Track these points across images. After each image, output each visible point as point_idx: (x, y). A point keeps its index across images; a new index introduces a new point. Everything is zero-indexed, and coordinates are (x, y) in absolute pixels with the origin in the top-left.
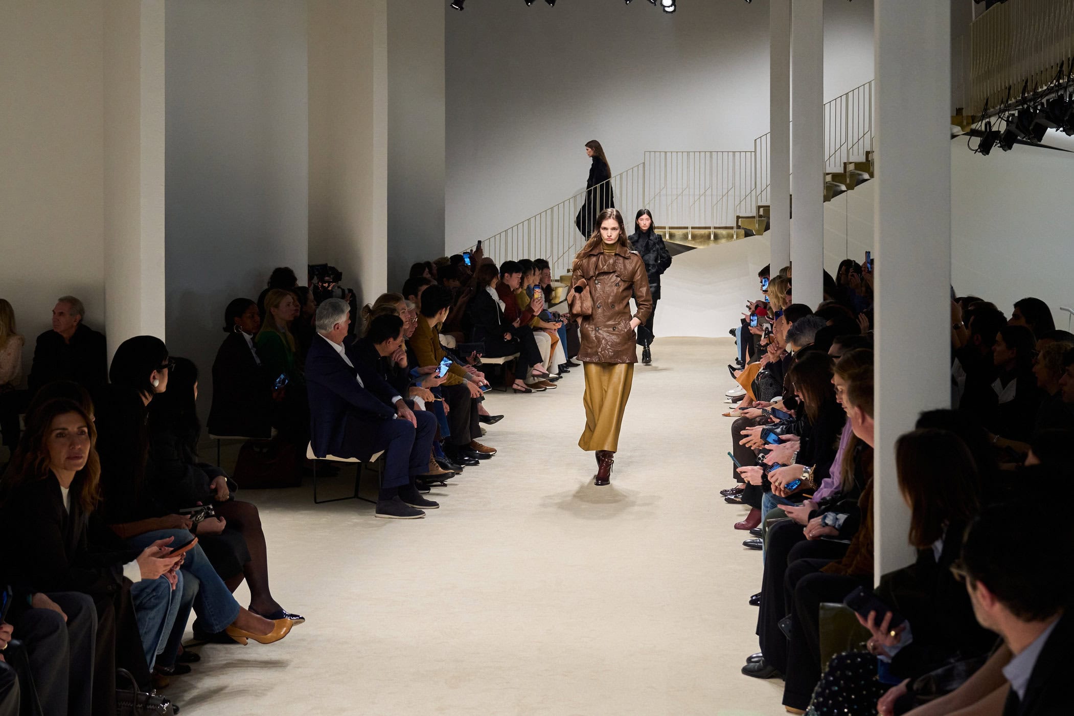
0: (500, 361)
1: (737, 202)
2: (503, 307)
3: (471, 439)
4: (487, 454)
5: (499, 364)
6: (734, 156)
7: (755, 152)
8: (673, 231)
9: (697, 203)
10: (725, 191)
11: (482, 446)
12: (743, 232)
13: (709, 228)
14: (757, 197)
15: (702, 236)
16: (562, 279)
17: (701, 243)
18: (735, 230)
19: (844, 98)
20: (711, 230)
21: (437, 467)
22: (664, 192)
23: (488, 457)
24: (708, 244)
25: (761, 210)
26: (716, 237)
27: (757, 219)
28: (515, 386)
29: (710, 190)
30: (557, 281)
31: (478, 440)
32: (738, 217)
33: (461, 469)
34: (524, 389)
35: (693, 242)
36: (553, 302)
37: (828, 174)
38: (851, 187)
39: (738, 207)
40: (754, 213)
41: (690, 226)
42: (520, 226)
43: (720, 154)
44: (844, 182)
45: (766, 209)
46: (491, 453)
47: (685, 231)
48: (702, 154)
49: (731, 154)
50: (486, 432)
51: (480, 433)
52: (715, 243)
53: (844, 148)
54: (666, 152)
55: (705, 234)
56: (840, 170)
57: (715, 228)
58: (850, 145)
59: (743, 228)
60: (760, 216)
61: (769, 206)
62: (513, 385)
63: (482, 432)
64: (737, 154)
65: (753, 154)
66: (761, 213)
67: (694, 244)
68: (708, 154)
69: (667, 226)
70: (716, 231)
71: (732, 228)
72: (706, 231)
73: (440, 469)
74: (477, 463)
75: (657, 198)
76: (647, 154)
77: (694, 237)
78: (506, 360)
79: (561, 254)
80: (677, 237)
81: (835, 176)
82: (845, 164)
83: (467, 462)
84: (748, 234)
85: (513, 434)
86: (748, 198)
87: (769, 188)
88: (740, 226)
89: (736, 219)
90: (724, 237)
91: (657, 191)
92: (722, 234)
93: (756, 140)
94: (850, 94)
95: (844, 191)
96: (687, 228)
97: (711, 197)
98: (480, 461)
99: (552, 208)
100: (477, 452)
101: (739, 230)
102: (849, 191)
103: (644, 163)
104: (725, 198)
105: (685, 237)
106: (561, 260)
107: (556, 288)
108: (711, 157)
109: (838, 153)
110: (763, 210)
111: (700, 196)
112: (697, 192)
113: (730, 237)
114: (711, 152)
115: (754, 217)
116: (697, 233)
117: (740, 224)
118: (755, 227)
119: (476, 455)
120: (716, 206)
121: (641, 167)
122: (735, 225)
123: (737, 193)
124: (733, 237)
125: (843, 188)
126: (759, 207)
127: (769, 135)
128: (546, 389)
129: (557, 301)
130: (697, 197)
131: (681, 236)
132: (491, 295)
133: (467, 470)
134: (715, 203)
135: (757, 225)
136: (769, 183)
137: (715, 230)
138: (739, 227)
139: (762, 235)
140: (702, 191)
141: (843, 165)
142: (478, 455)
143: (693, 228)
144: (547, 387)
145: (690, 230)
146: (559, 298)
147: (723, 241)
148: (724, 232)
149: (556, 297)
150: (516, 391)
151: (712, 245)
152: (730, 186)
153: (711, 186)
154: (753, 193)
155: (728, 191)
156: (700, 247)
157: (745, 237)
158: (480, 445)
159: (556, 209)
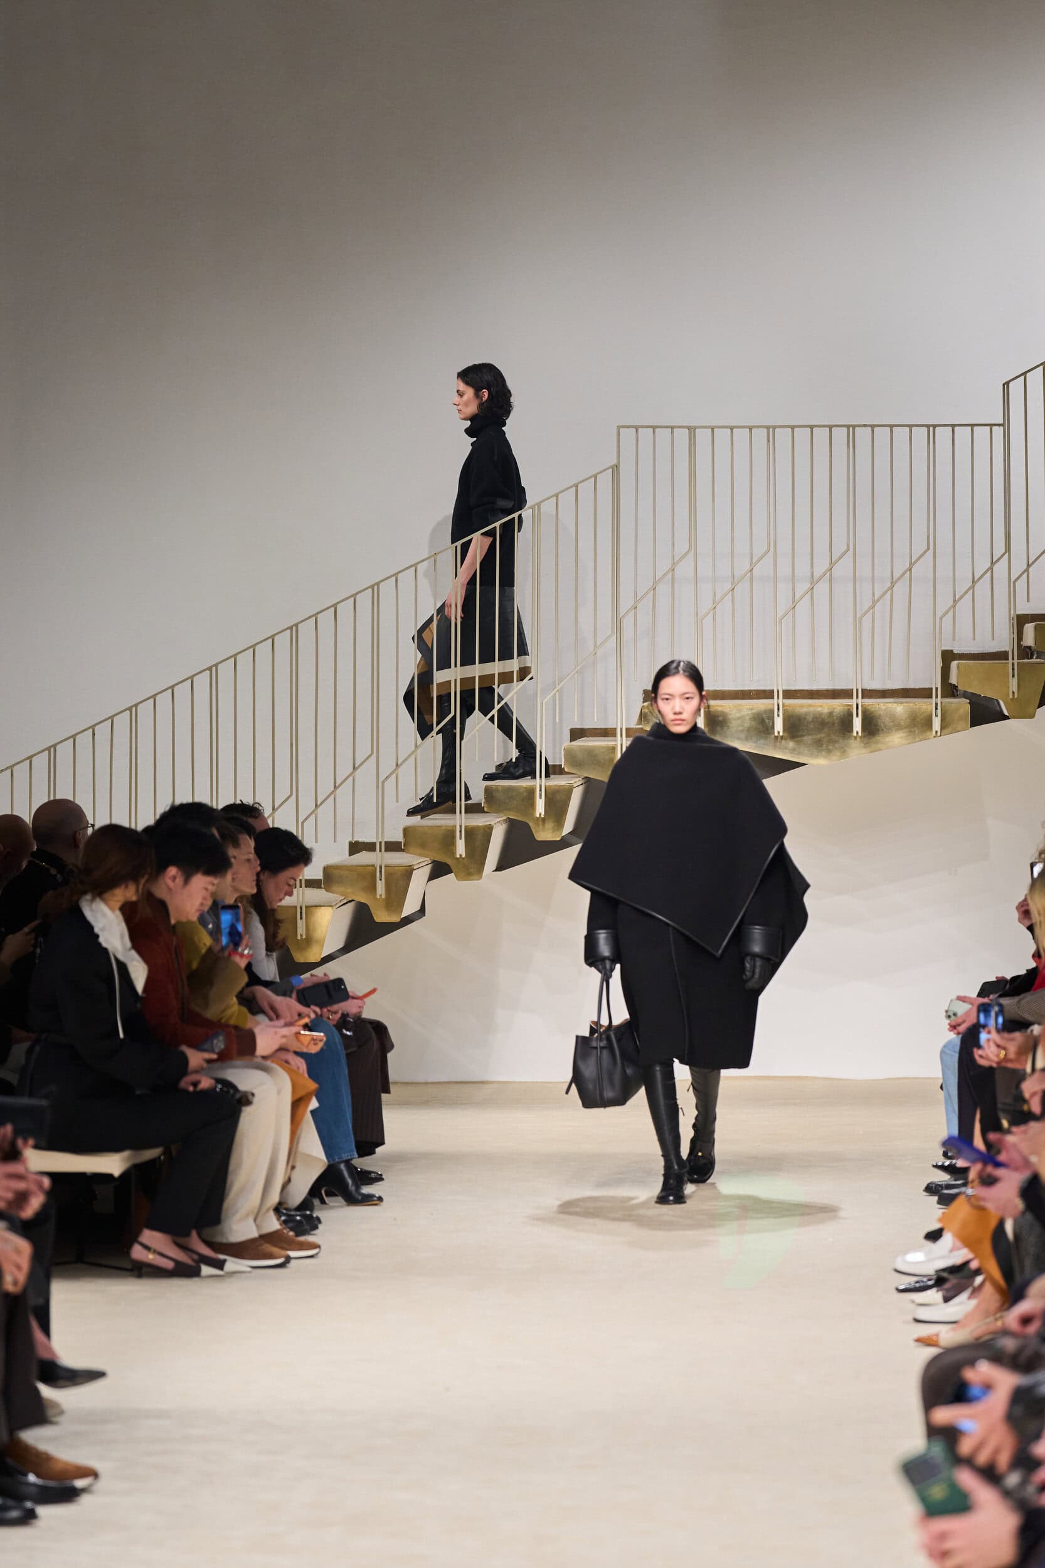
0: (112, 1164)
1: (945, 602)
2: (139, 974)
3: (12, 1433)
4: (64, 1488)
5: (108, 1177)
6: (931, 439)
7: (1006, 424)
9: (803, 607)
10: (901, 566)
11: (48, 1458)
12: (963, 706)
13: (847, 694)
14: (1012, 584)
15: (822, 723)
16: (331, 877)
17: (817, 745)
18: (937, 700)
20: (853, 702)
22: (685, 569)
23: (67, 1495)
24: (844, 753)
25: (1029, 628)
26: (872, 727)
27: (1014, 661)
28: (137, 1253)
29: (848, 559)
30: (311, 885)
31: (34, 1437)
32: (948, 657)
34: (169, 1265)
35: (791, 743)
36: (300, 958)
39: (948, 620)
40: (1003, 641)
41: (779, 685)
42: (183, 691)
43: (882, 434)
46: (79, 1483)
47: (760, 705)
48: (821, 435)
49: (920, 434)
50: (62, 1412)
51: (39, 1414)
52: (866, 745)
54: (692, 430)
55: (831, 714)
57: (867, 694)
59: (965, 695)
60: (1025, 652)
62: (129, 1247)
63: (50, 1412)
64: (943, 434)
65: (998, 432)
66: (1029, 640)
67: (793, 751)
68: (840, 435)
70: (873, 703)
71: (926, 693)
72: (837, 706)
74: (29, 1517)
75: (663, 589)
76: (628, 435)
77: (795, 727)
78: (138, 1160)
79: (326, 787)
80: (734, 725)
84: (983, 714)
86: (983, 587)
88: (955, 687)
89: (940, 664)
90: (898, 727)
91: (664, 566)
92: (893, 717)
93: (1007, 384)
96: (768, 694)
97: (850, 586)
98: (40, 1510)
99: (294, 628)
100: (32, 1478)
101: (950, 702)
103: (616, 468)
104: (900, 589)
105: (763, 725)
106: (326, 810)
107: (310, 908)
108: (851, 442)
110: (1036, 628)
111: (814, 582)
112: (802, 569)
113: (920, 725)
114: (851, 428)
115: (1002, 656)
116: (805, 710)
117: (953, 680)
118: (1006, 689)
119: (24, 1489)
120: (869, 615)
121: (606, 480)
122: (936, 683)
123: (944, 570)
124: (929, 724)
126: (1022, 620)
128: (288, 1259)
129: (313, 956)
130: (802, 587)
131: (747, 724)
132: (96, 930)
134: (866, 607)
135: (1013, 684)
137: (869, 702)
138: (950, 690)
139: (1032, 716)
140: (821, 567)
142: (33, 1490)
143: (789, 694)
144: (292, 1254)
145: (778, 701)
146: (321, 943)
147: (896, 739)
148: (899, 708)
149: (308, 941)
151: (857, 752)
152: (919, 546)
153: (852, 547)
154: (1001, 568)
155: (911, 564)
156: (818, 761)
157: (974, 724)
158: (38, 1453)
159: (308, 631)
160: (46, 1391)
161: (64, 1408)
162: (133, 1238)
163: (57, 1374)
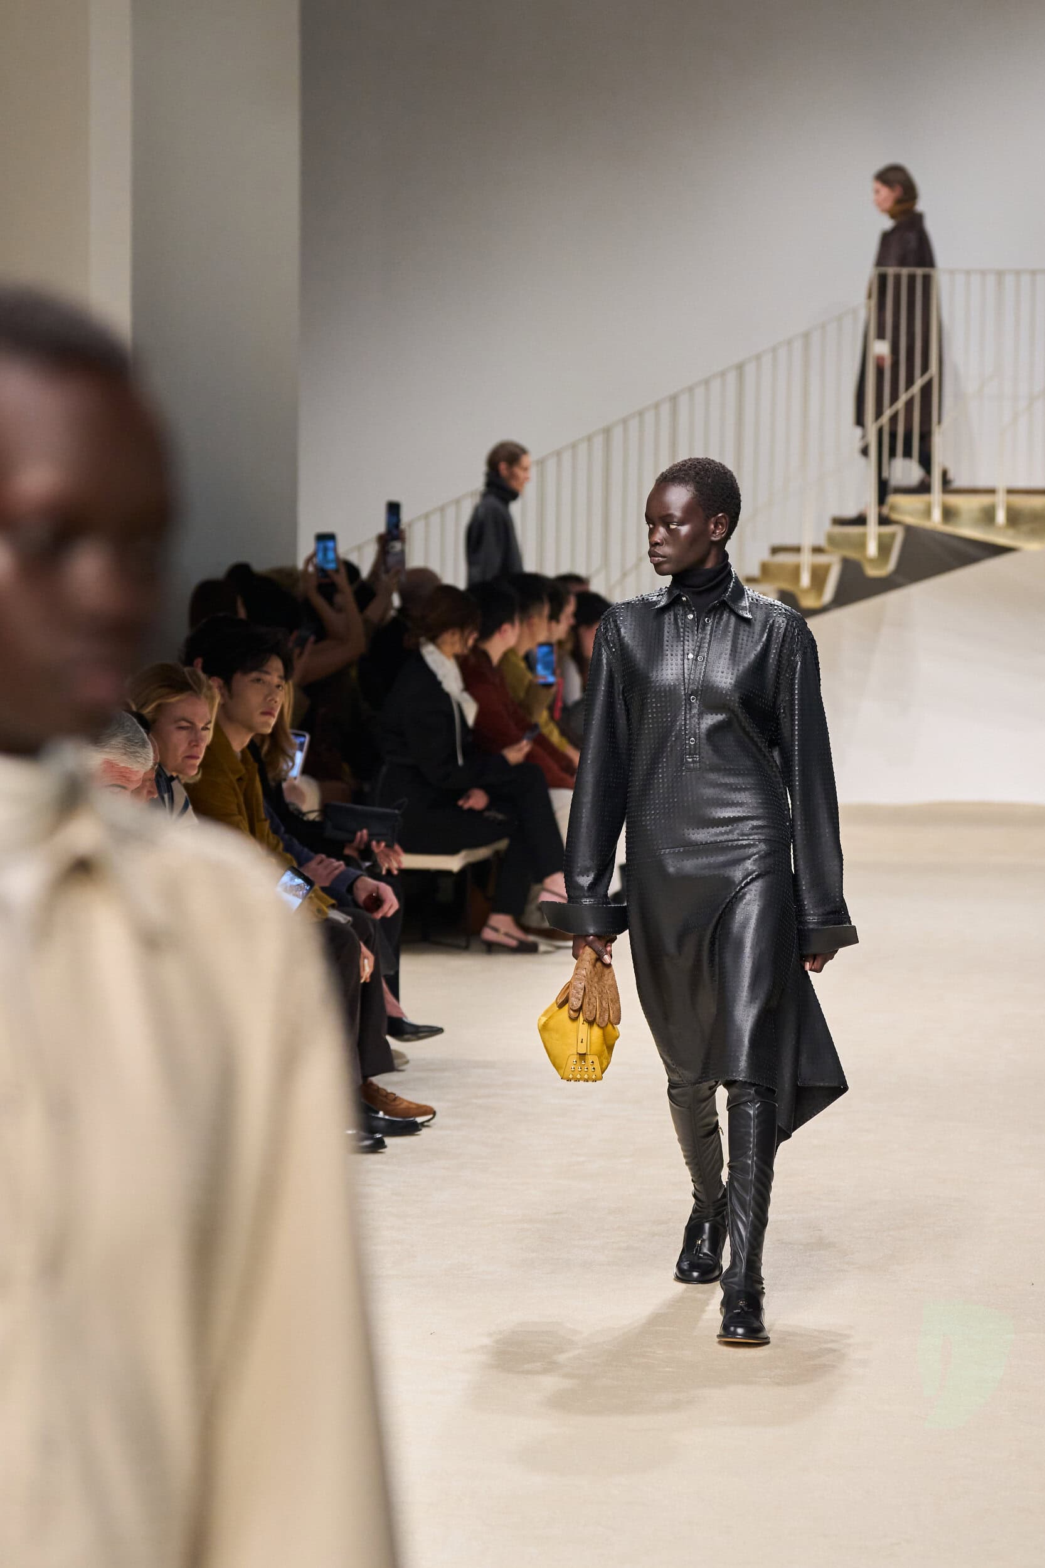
0: (453, 863)
2: (471, 712)
3: (365, 1078)
4: (407, 1123)
5: (447, 873)
8: (954, 500)
9: (1023, 423)
11: (396, 1098)
15: (1036, 517)
17: (1032, 535)
23: (410, 1129)
28: (488, 934)
34: (513, 943)
35: (1011, 532)
41: (1001, 485)
46: (419, 1120)
47: (984, 500)
50: (407, 1062)
51: (388, 1063)
55: (1042, 509)
62: (481, 930)
63: (396, 1062)
67: (1011, 539)
74: (378, 1146)
77: (1014, 518)
78: (469, 861)
80: (964, 517)
85: (484, 1067)
96: (991, 491)
98: (388, 1141)
100: (381, 1114)
105: (988, 516)
116: (1022, 505)
119: (375, 1123)
130: (1022, 404)
131: (975, 515)
132: (438, 676)
142: (382, 1123)
143: (1010, 492)
145: (1000, 497)
150: (492, 948)
156: (1031, 546)
158: (387, 1095)
159: (618, 432)
160: (394, 1044)
161: (409, 1056)
163: (402, 1029)
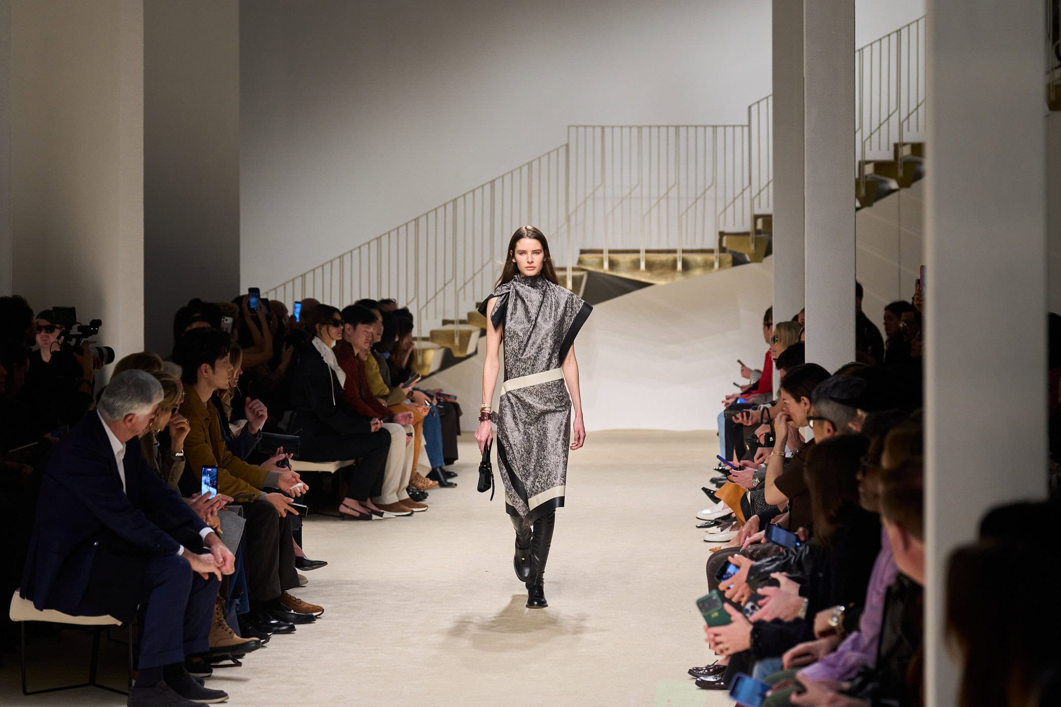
0: (331, 467)
1: (720, 208)
2: (342, 379)
3: (283, 590)
4: (308, 616)
5: (329, 473)
6: (715, 133)
7: (749, 126)
8: (616, 257)
9: (654, 212)
10: (700, 192)
11: (301, 602)
12: (729, 257)
13: (674, 251)
14: (752, 200)
15: (663, 265)
16: (434, 336)
17: (661, 275)
18: (717, 254)
19: (894, 37)
20: (677, 255)
21: (230, 633)
22: (599, 193)
23: (309, 619)
24: (673, 278)
25: (760, 222)
26: (686, 266)
27: (752, 236)
28: (343, 509)
29: (675, 189)
30: (425, 339)
31: (293, 592)
32: (722, 234)
33: (267, 639)
34: (358, 514)
35: (648, 274)
37: (868, 162)
38: (905, 183)
39: (722, 217)
40: (747, 227)
41: (643, 248)
42: (365, 249)
43: (692, 130)
44: (894, 176)
45: (767, 219)
46: (315, 614)
47: (634, 256)
48: (663, 130)
49: (710, 130)
50: (307, 582)
51: (297, 582)
52: (683, 275)
53: (894, 120)
54: (603, 128)
55: (667, 261)
56: (888, 156)
57: (684, 251)
58: (904, 115)
59: (731, 252)
60: (758, 232)
61: (770, 216)
62: (339, 506)
63: (301, 582)
64: (720, 131)
65: (746, 129)
66: (759, 226)
67: (649, 278)
68: (672, 130)
69: (606, 249)
70: (686, 256)
71: (711, 251)
72: (670, 257)
73: (235, 636)
74: (291, 630)
75: (590, 202)
76: (573, 130)
77: (650, 266)
78: (343, 466)
79: (431, 294)
80: (622, 266)
81: (880, 166)
82: (896, 146)
83: (276, 628)
84: (738, 260)
85: (351, 584)
86: (738, 202)
87: (771, 185)
88: (725, 248)
89: (718, 237)
90: (699, 267)
91: (589, 191)
92: (697, 262)
93: (750, 106)
94: (904, 33)
95: (892, 191)
96: (638, 252)
97: (677, 200)
98: (296, 626)
99: (416, 220)
100: (292, 611)
101: (724, 255)
102: (904, 191)
103: (567, 146)
104: (700, 202)
105: (636, 265)
106: (431, 305)
107: (424, 351)
108: (677, 134)
109: (884, 128)
110: (763, 221)
111: (659, 199)
112: (654, 193)
113: (709, 265)
114: (677, 127)
115: (746, 234)
116: (655, 259)
117: (724, 244)
118: (748, 250)
119: (289, 616)
120: (685, 215)
121: (562, 151)
122: (716, 247)
123: (720, 194)
124: (712, 265)
125: (893, 185)
126: (756, 218)
127: (771, 99)
128: (413, 512)
129: (426, 372)
130: (654, 201)
131: (628, 265)
132: (321, 355)
133: (276, 641)
134: (683, 210)
135: (752, 247)
136: (771, 177)
137: (684, 255)
138: (722, 250)
139: (760, 262)
140: (663, 192)
141: (892, 148)
142: (293, 616)
143: (647, 252)
144: (415, 510)
145: (642, 255)
146: (429, 366)
147: (697, 272)
148: (699, 258)
149: (423, 365)
151: (679, 278)
152: (709, 182)
153: (677, 182)
154: (747, 193)
155: (705, 191)
156: (660, 282)
157: (733, 266)
158: (296, 600)
160: (299, 572)
161: (308, 579)
162: (340, 502)
163: (305, 564)
